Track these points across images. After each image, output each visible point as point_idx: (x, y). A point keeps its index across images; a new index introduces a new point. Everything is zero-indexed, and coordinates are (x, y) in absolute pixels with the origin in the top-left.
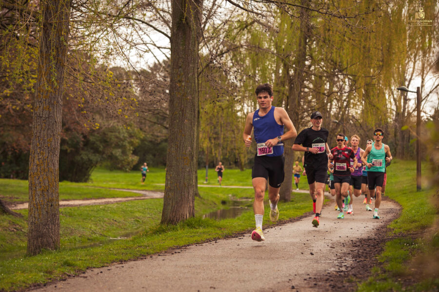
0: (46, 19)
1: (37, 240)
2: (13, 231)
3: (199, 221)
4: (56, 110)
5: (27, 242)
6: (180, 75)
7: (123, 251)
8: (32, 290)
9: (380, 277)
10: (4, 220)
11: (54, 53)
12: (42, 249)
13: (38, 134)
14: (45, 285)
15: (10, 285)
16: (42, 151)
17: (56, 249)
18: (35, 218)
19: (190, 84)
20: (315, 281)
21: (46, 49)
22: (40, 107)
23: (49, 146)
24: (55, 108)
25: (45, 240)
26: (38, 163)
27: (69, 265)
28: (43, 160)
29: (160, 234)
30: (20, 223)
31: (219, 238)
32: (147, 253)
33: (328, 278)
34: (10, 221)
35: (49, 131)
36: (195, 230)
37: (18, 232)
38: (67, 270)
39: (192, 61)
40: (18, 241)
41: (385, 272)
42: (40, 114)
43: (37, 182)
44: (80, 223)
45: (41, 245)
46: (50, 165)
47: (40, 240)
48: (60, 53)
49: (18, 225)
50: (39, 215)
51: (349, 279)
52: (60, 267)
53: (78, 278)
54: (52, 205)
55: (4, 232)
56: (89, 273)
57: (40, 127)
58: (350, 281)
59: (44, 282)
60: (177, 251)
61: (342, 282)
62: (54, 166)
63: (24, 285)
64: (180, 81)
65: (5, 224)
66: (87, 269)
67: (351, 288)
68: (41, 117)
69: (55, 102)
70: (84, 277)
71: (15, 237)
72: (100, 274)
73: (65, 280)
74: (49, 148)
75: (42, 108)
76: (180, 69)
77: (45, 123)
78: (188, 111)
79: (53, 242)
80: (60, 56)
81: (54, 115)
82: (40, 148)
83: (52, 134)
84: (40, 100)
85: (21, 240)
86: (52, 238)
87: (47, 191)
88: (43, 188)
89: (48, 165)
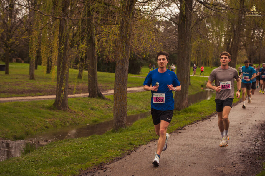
0: (122, 24)
2: (107, 108)
3: (190, 109)
4: (126, 65)
6: (182, 41)
10: (103, 102)
11: (125, 41)
12: (119, 128)
13: (118, 76)
14: (121, 158)
15: (106, 159)
16: (120, 84)
17: (125, 127)
18: (116, 113)
19: (187, 46)
20: (243, 157)
21: (122, 38)
23: (123, 81)
25: (121, 123)
27: (132, 144)
28: (120, 88)
31: (199, 121)
33: (249, 155)
34: (105, 103)
35: (123, 75)
37: (109, 109)
38: (130, 147)
40: (109, 113)
42: (119, 67)
43: (117, 97)
44: (136, 103)
47: (118, 123)
49: (109, 105)
50: (118, 112)
52: (127, 146)
53: (135, 153)
54: (124, 108)
55: (103, 109)
56: (140, 149)
58: (259, 159)
59: (121, 156)
60: (180, 131)
63: (112, 158)
64: (182, 45)
65: (103, 104)
66: (140, 146)
67: (260, 164)
69: (125, 61)
70: (138, 153)
71: (107, 111)
72: (145, 150)
73: (129, 155)
74: (122, 82)
76: (183, 39)
77: (121, 71)
78: (186, 58)
79: (125, 125)
80: (128, 40)
81: (125, 67)
82: (119, 82)
83: (124, 76)
84: (119, 60)
85: (110, 112)
86: (124, 122)
87: (122, 101)
88: (120, 100)
89: (122, 90)
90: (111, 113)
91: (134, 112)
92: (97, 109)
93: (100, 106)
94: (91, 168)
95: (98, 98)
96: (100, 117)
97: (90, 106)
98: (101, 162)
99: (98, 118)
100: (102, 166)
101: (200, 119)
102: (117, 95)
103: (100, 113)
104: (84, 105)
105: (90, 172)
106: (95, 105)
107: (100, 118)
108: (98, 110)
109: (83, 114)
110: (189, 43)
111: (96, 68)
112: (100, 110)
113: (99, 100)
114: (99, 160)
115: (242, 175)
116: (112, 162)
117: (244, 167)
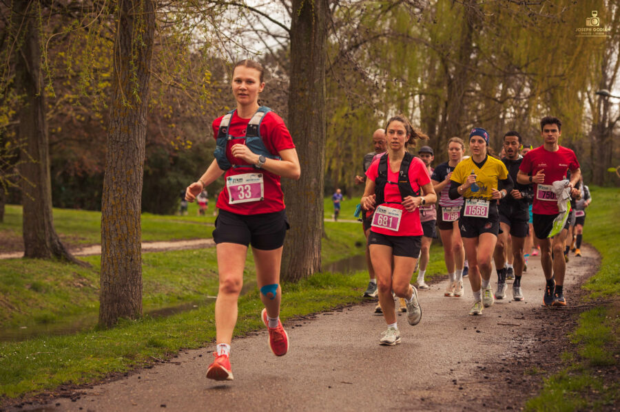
0: (125, 10)
1: (113, 306)
2: (79, 286)
3: (328, 279)
4: (137, 133)
6: (303, 81)
8: (111, 381)
9: (574, 367)
10: (68, 271)
11: (135, 57)
12: (119, 318)
14: (125, 376)
15: (80, 376)
16: (119, 188)
17: (137, 318)
18: (109, 276)
19: (316, 93)
20: (484, 371)
21: (125, 51)
22: (116, 128)
23: (129, 180)
24: (137, 131)
25: (123, 306)
26: (114, 203)
27: (156, 346)
28: (120, 200)
30: (88, 276)
31: (354, 304)
33: (504, 367)
34: (74, 273)
35: (129, 161)
36: (322, 291)
37: (86, 288)
38: (153, 352)
39: (319, 63)
40: (86, 299)
41: (579, 359)
42: (116, 138)
43: (112, 229)
44: (167, 276)
45: (117, 312)
46: (129, 206)
47: (116, 305)
48: (143, 56)
49: (85, 278)
50: (115, 272)
51: (531, 371)
52: (144, 349)
53: (168, 364)
54: (132, 260)
55: (68, 288)
56: (183, 357)
57: (116, 153)
58: (532, 373)
59: (124, 370)
60: (298, 323)
61: (522, 374)
62: (135, 208)
63: (98, 374)
64: (303, 90)
65: (69, 277)
66: (180, 350)
67: (535, 384)
68: (118, 142)
69: (137, 121)
70: (178, 364)
71: (82, 295)
72: (197, 358)
73: (150, 368)
74: (128, 183)
75: (118, 129)
76: (303, 73)
77: (123, 150)
78: (313, 130)
79: (134, 309)
80: (144, 59)
81: (135, 139)
82: (116, 183)
83: (132, 165)
84: (116, 119)
85: (89, 298)
86: (132, 303)
87: (126, 240)
88: (120, 236)
89: (127, 205)
90: (91, 300)
91: (161, 299)
92: (51, 287)
93: (59, 281)
94: (34, 394)
95: (53, 261)
96: (58, 309)
97: (29, 280)
98: (65, 380)
99: (53, 311)
100: (68, 391)
101: (355, 301)
102: (112, 222)
103: (59, 300)
104: (12, 276)
105: (31, 403)
106: (45, 278)
107: (60, 313)
108: (54, 291)
109: (8, 300)
110: (322, 86)
112: (60, 292)
113: (56, 266)
114: (56, 377)
115: (484, 405)
116: (99, 384)
117: (490, 390)
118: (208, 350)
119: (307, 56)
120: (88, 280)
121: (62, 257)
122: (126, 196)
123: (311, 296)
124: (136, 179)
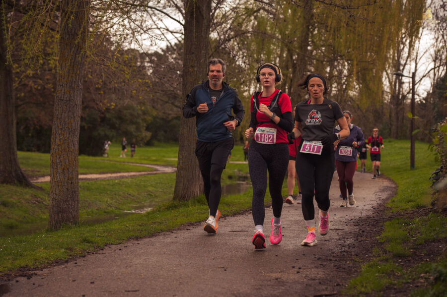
1: (58, 215)
2: (35, 203)
4: (76, 94)
5: (48, 214)
6: (193, 60)
7: (139, 227)
8: (54, 266)
9: (382, 258)
10: (27, 193)
12: (62, 224)
14: (66, 262)
15: (33, 262)
16: (63, 132)
17: (75, 224)
18: (56, 194)
19: (202, 69)
20: (320, 261)
21: (68, 36)
22: (61, 90)
23: (70, 127)
24: (76, 92)
25: (65, 215)
26: (59, 143)
27: (88, 242)
28: (64, 141)
29: (172, 209)
30: (41, 196)
32: (161, 230)
33: (333, 258)
34: (32, 194)
35: (70, 114)
36: (205, 207)
37: (40, 204)
38: (85, 246)
39: (204, 48)
40: (40, 212)
41: (385, 252)
42: (61, 97)
43: (58, 161)
44: (97, 197)
45: (61, 220)
46: (70, 145)
47: (60, 215)
50: (60, 192)
51: (353, 260)
52: (79, 244)
53: (96, 255)
54: (72, 183)
55: (27, 204)
56: (107, 250)
57: (61, 108)
59: (65, 258)
60: (188, 228)
61: (346, 262)
62: (74, 147)
63: (46, 261)
64: (192, 67)
65: (27, 197)
66: (106, 245)
67: (355, 269)
69: (76, 86)
70: (103, 254)
71: (37, 209)
72: (117, 251)
73: (84, 257)
74: (69, 129)
76: (193, 55)
77: (66, 106)
79: (73, 217)
81: (74, 98)
82: (61, 129)
83: (72, 116)
84: (61, 84)
85: (42, 212)
86: (71, 213)
87: (68, 169)
88: (63, 166)
89: (69, 145)
90: (44, 213)
91: (93, 212)
92: (16, 204)
93: (21, 199)
95: (17, 186)
96: (20, 219)
98: (23, 264)
99: (16, 220)
100: (25, 272)
101: (228, 214)
102: (58, 157)
103: (21, 213)
106: (11, 197)
107: (21, 222)
108: (18, 206)
111: (13, 124)
112: (21, 207)
113: (19, 189)
114: (17, 263)
115: (320, 283)
116: (47, 267)
117: (324, 273)
118: (125, 245)
119: (196, 43)
120: (41, 199)
121: (24, 183)
122: (68, 138)
123: (198, 210)
124: (75, 126)
